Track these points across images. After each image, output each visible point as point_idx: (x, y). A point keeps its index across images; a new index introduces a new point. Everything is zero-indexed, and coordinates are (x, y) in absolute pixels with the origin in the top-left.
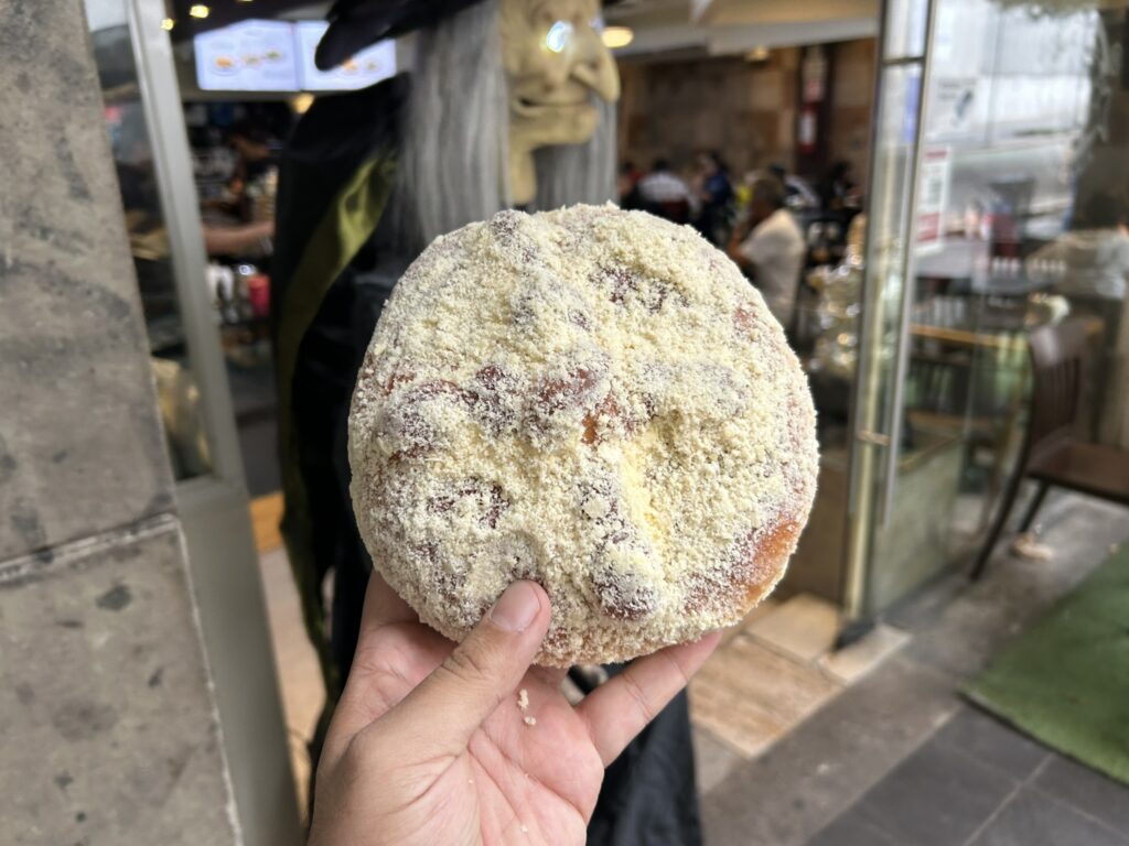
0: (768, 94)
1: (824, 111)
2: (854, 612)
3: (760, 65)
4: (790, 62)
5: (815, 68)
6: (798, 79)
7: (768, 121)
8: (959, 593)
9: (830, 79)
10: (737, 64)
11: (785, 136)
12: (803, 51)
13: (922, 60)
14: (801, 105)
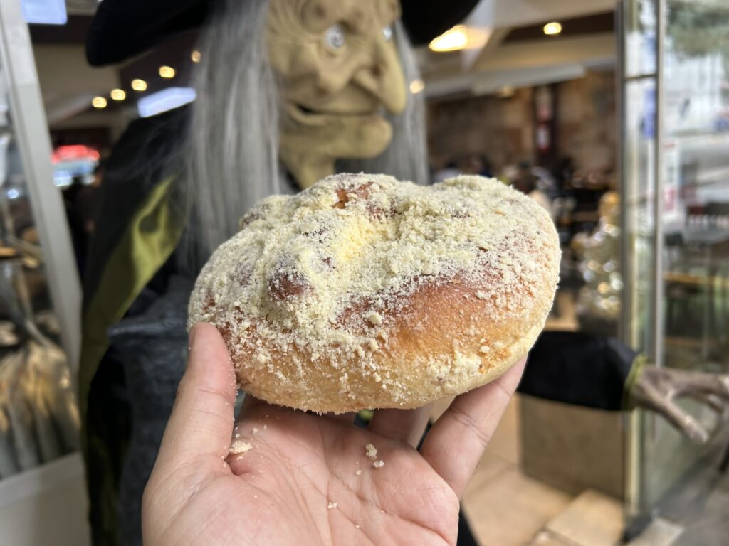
0: (514, 117)
1: (553, 125)
2: (633, 510)
3: (508, 99)
4: (527, 95)
5: (544, 100)
6: (533, 107)
7: (515, 134)
8: (713, 484)
9: (555, 104)
10: (493, 100)
11: (527, 142)
12: (535, 89)
13: (655, 76)
14: (536, 122)
